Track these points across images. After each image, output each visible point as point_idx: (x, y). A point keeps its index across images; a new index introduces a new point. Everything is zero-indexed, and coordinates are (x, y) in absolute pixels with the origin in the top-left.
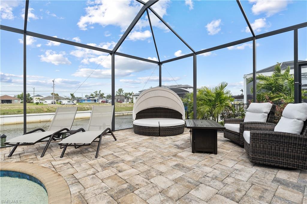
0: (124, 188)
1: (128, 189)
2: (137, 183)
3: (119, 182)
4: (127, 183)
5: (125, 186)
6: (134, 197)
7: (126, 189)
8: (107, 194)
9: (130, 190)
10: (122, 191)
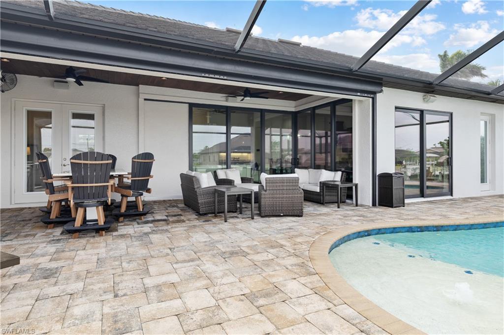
0: (264, 299)
1: (257, 297)
2: (242, 302)
3: (272, 310)
4: (256, 307)
5: (261, 302)
6: (252, 286)
7: (260, 297)
8: (289, 294)
9: (255, 294)
10: (267, 295)
